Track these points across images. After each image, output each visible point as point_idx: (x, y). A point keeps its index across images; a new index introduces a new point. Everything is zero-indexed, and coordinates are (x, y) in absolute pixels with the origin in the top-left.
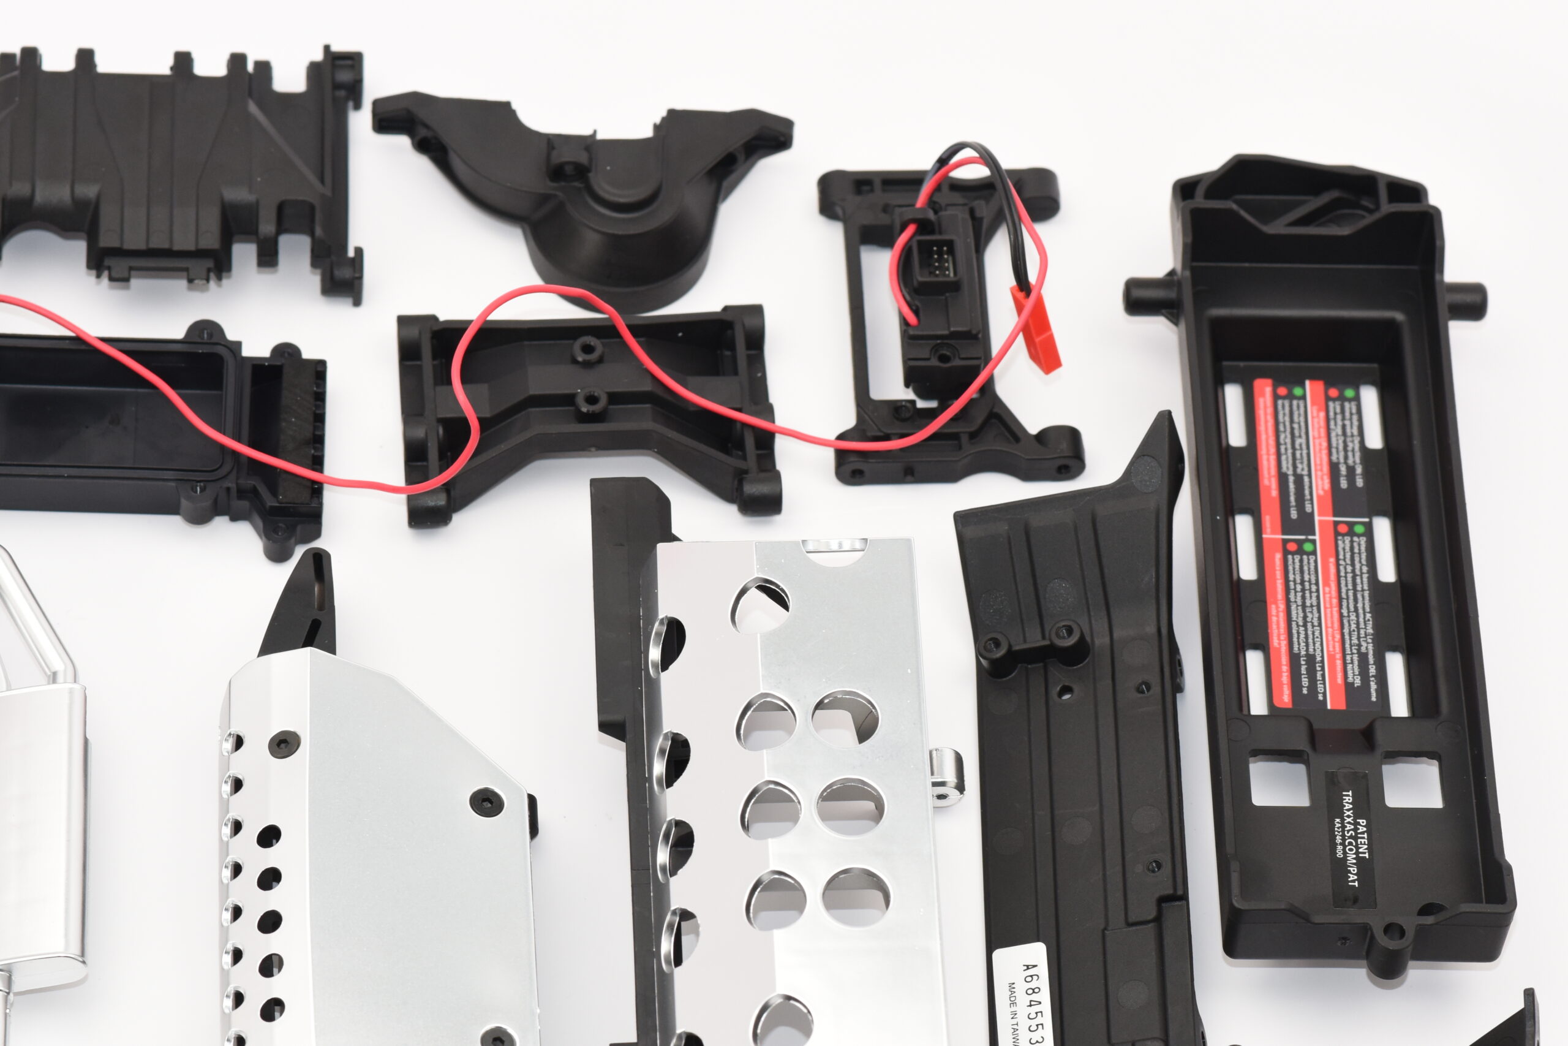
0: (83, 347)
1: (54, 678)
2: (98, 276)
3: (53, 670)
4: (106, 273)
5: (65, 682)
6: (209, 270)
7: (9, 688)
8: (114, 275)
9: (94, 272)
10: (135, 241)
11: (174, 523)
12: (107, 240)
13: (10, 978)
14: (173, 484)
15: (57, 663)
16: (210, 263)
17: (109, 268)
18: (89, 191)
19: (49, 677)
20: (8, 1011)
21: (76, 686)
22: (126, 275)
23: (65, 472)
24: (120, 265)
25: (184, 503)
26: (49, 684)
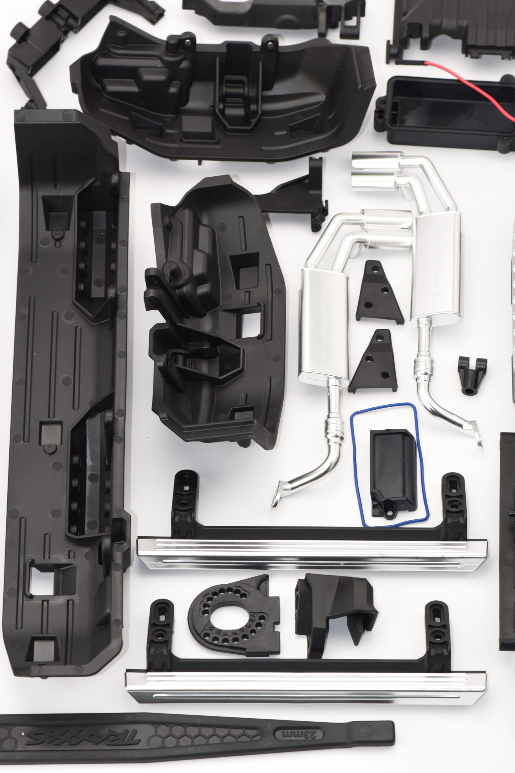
0: (460, 84)
1: (448, 209)
2: (466, 56)
3: (448, 206)
4: (469, 56)
5: (452, 211)
6: (510, 55)
7: (430, 212)
8: (473, 56)
9: (464, 55)
10: (481, 42)
11: (495, 154)
12: (470, 42)
13: (431, 321)
14: (495, 137)
15: (449, 204)
16: (511, 52)
17: (471, 53)
18: (464, 23)
19: (446, 209)
20: (430, 333)
21: (457, 212)
22: (477, 56)
23: (453, 131)
24: (475, 52)
25: (499, 145)
26: (446, 211)
